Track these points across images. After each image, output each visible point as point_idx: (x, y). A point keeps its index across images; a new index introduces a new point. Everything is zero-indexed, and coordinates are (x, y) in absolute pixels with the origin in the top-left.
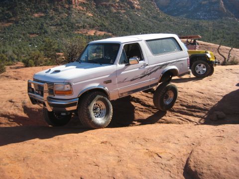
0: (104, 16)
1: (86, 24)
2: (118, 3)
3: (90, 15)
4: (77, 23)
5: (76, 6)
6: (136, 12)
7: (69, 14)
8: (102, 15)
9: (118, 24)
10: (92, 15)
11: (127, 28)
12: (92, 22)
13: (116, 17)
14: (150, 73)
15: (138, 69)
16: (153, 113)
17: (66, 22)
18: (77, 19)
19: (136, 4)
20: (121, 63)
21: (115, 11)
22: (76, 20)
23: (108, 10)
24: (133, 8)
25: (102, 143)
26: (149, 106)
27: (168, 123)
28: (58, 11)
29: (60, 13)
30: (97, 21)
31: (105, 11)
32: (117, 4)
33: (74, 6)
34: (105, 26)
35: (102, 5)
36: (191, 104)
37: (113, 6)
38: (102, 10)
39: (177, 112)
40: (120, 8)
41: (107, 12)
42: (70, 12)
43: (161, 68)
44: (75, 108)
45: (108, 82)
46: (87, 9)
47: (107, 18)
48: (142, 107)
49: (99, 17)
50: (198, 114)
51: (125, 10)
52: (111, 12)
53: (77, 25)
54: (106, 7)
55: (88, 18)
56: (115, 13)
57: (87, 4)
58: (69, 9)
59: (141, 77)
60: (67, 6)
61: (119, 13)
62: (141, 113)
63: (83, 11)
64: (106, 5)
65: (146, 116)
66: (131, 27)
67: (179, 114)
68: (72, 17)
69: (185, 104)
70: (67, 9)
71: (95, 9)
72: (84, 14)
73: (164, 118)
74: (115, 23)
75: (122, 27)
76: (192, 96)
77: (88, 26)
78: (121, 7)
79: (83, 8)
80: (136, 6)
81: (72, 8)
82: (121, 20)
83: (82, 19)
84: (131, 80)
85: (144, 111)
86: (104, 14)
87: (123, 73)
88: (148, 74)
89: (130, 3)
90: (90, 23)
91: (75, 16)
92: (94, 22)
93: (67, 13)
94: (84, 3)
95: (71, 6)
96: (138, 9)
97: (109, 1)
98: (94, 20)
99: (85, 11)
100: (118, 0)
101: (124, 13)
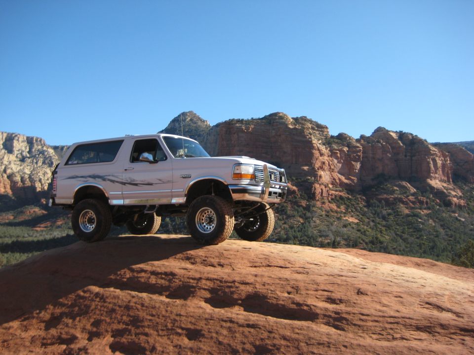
0: (384, 223)
1: (338, 239)
2: (413, 195)
3: (351, 220)
4: (321, 236)
5: (324, 203)
6: (454, 212)
7: (306, 218)
8: (378, 220)
9: (411, 239)
10: (356, 221)
11: (433, 248)
12: (354, 235)
13: (410, 224)
17: (299, 234)
18: (322, 227)
19: (455, 196)
21: (407, 211)
22: (320, 231)
23: (393, 209)
24: (448, 204)
28: (286, 213)
29: (289, 217)
30: (364, 233)
31: (384, 212)
32: (411, 198)
33: (319, 204)
34: (381, 243)
35: (380, 201)
37: (403, 202)
38: (378, 210)
40: (418, 205)
41: (389, 214)
42: (308, 214)
46: (347, 209)
47: (388, 227)
49: (372, 224)
51: (429, 209)
52: (397, 214)
53: (320, 240)
54: (388, 203)
55: (345, 226)
56: (408, 216)
57: (348, 199)
58: (308, 208)
60: (304, 203)
61: (415, 215)
63: (336, 212)
64: (387, 200)
66: (442, 244)
68: (312, 224)
70: (304, 208)
71: (366, 209)
72: (339, 219)
74: (405, 236)
75: (420, 246)
77: (343, 242)
78: (421, 202)
79: (338, 207)
80: (455, 199)
81: (314, 206)
82: (420, 230)
83: (333, 228)
86: (384, 218)
89: (439, 194)
90: (349, 237)
91: (318, 222)
92: (359, 234)
93: (303, 216)
94: (341, 198)
95: (312, 202)
96: (460, 207)
97: (393, 192)
98: (359, 230)
99: (341, 212)
100: (413, 190)
101: (427, 215)
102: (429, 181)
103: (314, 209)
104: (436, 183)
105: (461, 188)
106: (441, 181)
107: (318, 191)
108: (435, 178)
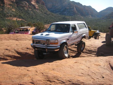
0: (21, 11)
2: (28, 5)
3: (14, 10)
4: (7, 14)
5: (7, 5)
7: (3, 9)
8: (20, 10)
9: (28, 16)
10: (15, 10)
11: (32, 18)
12: (15, 14)
13: (27, 12)
14: (79, 37)
15: (76, 35)
16: (76, 53)
17: (2, 13)
19: (37, 6)
20: (71, 32)
21: (26, 9)
22: (7, 12)
24: (35, 8)
25: (75, 63)
26: (73, 51)
27: (83, 57)
30: (17, 13)
31: (21, 9)
32: (27, 6)
33: (6, 5)
34: (21, 16)
35: (20, 6)
36: (90, 50)
37: (25, 7)
38: (20, 8)
39: (85, 53)
40: (29, 8)
41: (22, 9)
42: (3, 8)
43: (82, 35)
44: (58, 50)
45: (68, 40)
46: (12, 7)
47: (22, 12)
48: (71, 51)
49: (18, 11)
50: (93, 53)
51: (31, 9)
52: (24, 9)
53: (7, 15)
54: (22, 7)
55: (13, 12)
56: (27, 10)
57: (13, 5)
58: (3, 6)
59: (77, 38)
60: (2, 5)
61: (28, 10)
62: (71, 54)
63: (10, 8)
64: (22, 6)
65: (74, 55)
66: (34, 17)
67: (86, 54)
69: (88, 50)
70: (2, 6)
71: (17, 8)
72: (11, 10)
73: (81, 55)
74: (26, 15)
75: (30, 17)
76: (89, 47)
77: (13, 16)
78: (30, 7)
79: (10, 7)
81: (5, 6)
82: (29, 14)
83: (10, 12)
84: (74, 39)
85: (72, 53)
86: (21, 10)
87: (72, 36)
88: (78, 37)
89: (33, 6)
90: (14, 14)
91: (6, 10)
92: (16, 14)
93: (2, 8)
94: (11, 4)
95: (4, 5)
96: (37, 9)
97: (23, 4)
98: (16, 13)
99: (11, 8)
100: (28, 4)
101: (31, 10)
102: (31, 2)
103: (5, 7)
104: (33, 3)
105: (38, 5)
106: (34, 3)
107: (5, 2)
108: (33, 2)
